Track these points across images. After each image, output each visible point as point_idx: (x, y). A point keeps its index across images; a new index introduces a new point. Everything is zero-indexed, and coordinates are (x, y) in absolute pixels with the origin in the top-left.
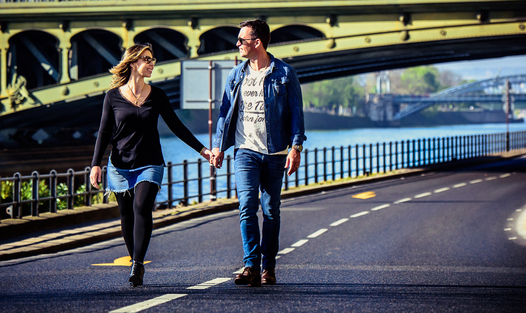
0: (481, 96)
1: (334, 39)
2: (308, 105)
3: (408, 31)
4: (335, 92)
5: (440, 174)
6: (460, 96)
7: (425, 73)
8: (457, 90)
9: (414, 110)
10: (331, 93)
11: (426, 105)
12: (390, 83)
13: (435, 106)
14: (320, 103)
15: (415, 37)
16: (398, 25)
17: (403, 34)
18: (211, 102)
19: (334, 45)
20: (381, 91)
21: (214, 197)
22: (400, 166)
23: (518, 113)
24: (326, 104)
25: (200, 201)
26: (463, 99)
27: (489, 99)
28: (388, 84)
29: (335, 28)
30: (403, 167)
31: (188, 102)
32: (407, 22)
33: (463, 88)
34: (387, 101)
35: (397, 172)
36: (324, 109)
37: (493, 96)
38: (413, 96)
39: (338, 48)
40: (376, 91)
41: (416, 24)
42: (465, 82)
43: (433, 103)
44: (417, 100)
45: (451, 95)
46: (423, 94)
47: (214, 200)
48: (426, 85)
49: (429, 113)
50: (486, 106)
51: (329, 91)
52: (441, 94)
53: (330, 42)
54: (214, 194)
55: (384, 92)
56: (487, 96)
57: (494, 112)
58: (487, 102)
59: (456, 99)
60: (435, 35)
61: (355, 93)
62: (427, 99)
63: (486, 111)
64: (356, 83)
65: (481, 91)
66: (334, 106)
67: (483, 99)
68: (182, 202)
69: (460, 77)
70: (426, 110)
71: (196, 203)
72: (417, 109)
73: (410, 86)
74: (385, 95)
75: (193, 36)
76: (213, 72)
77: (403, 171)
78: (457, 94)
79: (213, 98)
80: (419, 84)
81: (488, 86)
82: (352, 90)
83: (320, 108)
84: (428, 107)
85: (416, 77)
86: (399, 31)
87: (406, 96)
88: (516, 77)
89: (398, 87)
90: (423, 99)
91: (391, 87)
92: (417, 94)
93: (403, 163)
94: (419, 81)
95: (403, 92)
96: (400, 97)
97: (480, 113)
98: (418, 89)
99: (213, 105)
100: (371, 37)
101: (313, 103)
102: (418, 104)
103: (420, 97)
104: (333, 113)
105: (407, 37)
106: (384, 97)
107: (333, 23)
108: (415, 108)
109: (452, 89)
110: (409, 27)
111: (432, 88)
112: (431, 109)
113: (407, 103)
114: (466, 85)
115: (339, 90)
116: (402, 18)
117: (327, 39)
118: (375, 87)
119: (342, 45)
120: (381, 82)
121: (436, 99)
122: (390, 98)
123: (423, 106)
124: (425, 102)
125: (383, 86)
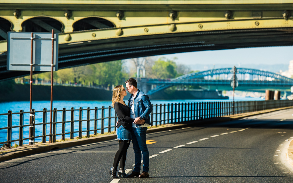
0: (203, 81)
1: (122, 28)
2: (92, 84)
3: (175, 24)
4: (110, 76)
5: (195, 128)
6: (189, 81)
7: (168, 65)
8: (188, 77)
9: (160, 89)
10: (107, 76)
11: (168, 86)
12: (145, 71)
13: (174, 87)
14: (99, 83)
15: (181, 29)
16: (168, 20)
17: (172, 26)
18: (32, 66)
19: (122, 33)
20: (139, 76)
21: (33, 141)
22: (166, 122)
23: (225, 93)
24: (104, 83)
25: (21, 144)
26: (191, 83)
27: (208, 83)
28: (144, 71)
29: (123, 21)
30: (168, 123)
31: (13, 65)
32: (175, 17)
33: (192, 76)
34: (144, 83)
35: (165, 126)
36: (102, 87)
37: (211, 81)
38: (160, 80)
39: (124, 35)
40: (136, 76)
41: (181, 19)
42: (193, 72)
43: (173, 85)
44: (162, 82)
45: (183, 80)
46: (166, 79)
47: (32, 143)
48: (168, 73)
49: (170, 91)
50: (205, 88)
51: (106, 75)
52: (178, 79)
53: (119, 31)
54: (32, 139)
55: (141, 77)
56: (206, 81)
57: (210, 91)
58: (207, 85)
59: (187, 82)
60: (195, 28)
61: (122, 77)
62: (169, 82)
63: (206, 91)
64: (123, 70)
65: (202, 78)
66: (109, 85)
67: (204, 83)
68: (6, 145)
69: (189, 69)
70: (168, 89)
71: (17, 146)
72: (162, 88)
73: (158, 73)
74: (142, 78)
75: (17, 23)
76: (34, 42)
77: (169, 126)
78: (187, 79)
79: (34, 63)
80: (164, 73)
81: (208, 75)
82: (121, 75)
83: (100, 86)
84: (169, 87)
85: (162, 68)
86: (169, 24)
87: (155, 80)
88: (225, 69)
89: (150, 74)
90: (166, 82)
91: (145, 73)
92: (162, 78)
93: (168, 120)
94: (163, 71)
95: (153, 77)
96: (152, 80)
97: (201, 92)
98: (163, 75)
99: (34, 68)
100: (149, 28)
101: (95, 82)
102: (163, 85)
103: (164, 80)
104: (108, 89)
105: (175, 29)
106: (141, 80)
107: (122, 17)
108: (160, 87)
109: (185, 76)
110: (176, 21)
111: (171, 75)
112: (171, 89)
113: (156, 84)
114: (193, 74)
115: (113, 74)
116: (171, 15)
117: (117, 29)
118: (136, 73)
119: (127, 33)
120: (139, 70)
121: (175, 82)
122: (145, 81)
123: (166, 86)
124: (167, 84)
125: (141, 73)
